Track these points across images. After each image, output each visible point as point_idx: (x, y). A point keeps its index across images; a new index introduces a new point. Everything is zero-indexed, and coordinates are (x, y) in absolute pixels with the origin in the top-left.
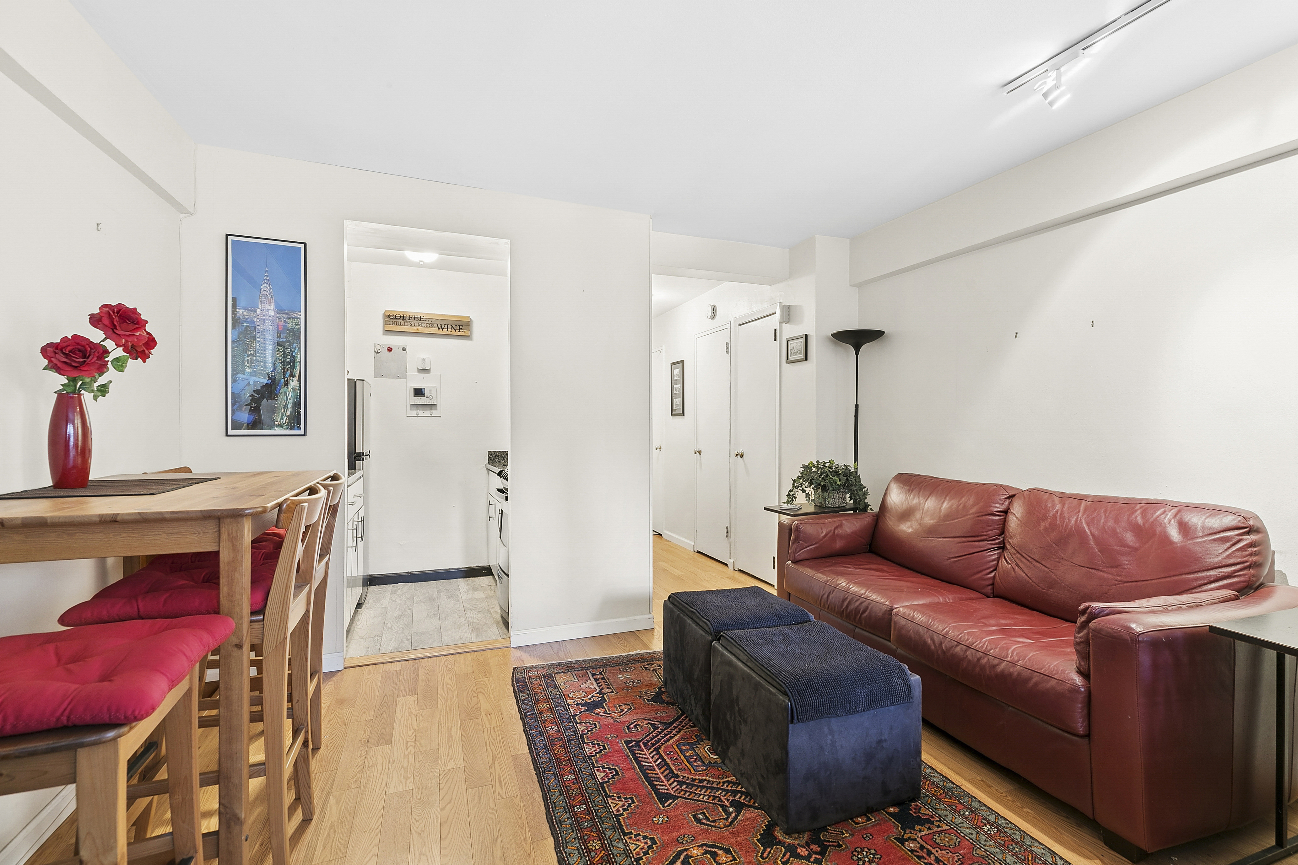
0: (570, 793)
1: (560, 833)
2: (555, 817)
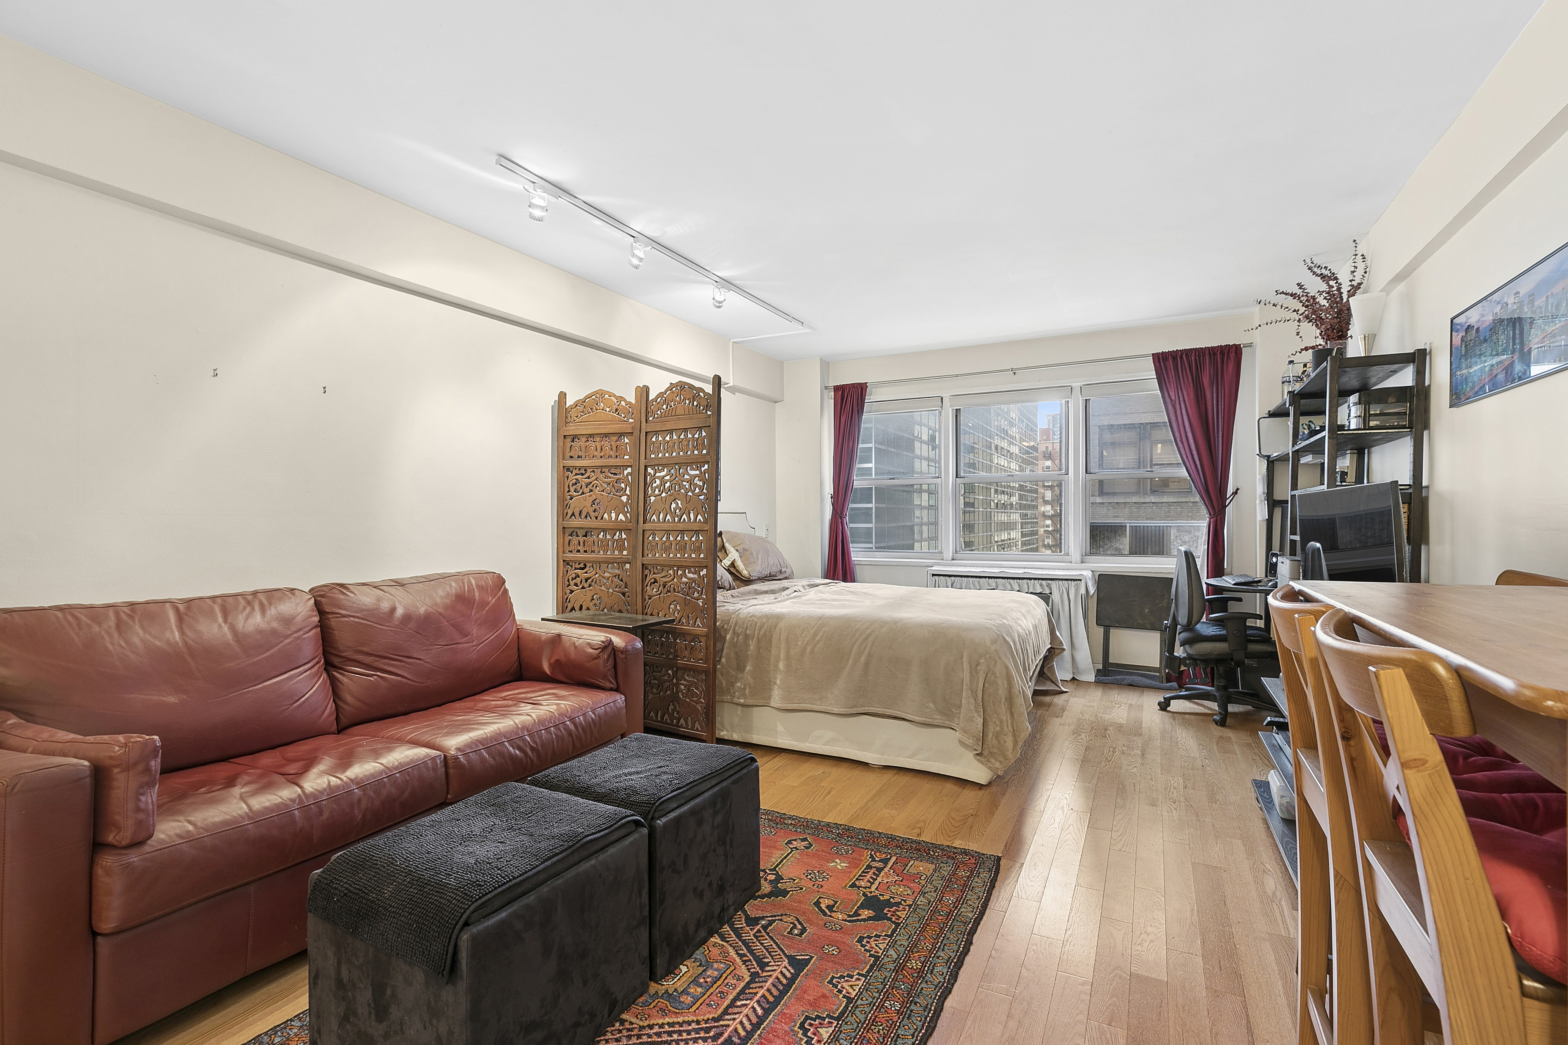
0: (886, 1032)
1: (935, 999)
2: (926, 1018)
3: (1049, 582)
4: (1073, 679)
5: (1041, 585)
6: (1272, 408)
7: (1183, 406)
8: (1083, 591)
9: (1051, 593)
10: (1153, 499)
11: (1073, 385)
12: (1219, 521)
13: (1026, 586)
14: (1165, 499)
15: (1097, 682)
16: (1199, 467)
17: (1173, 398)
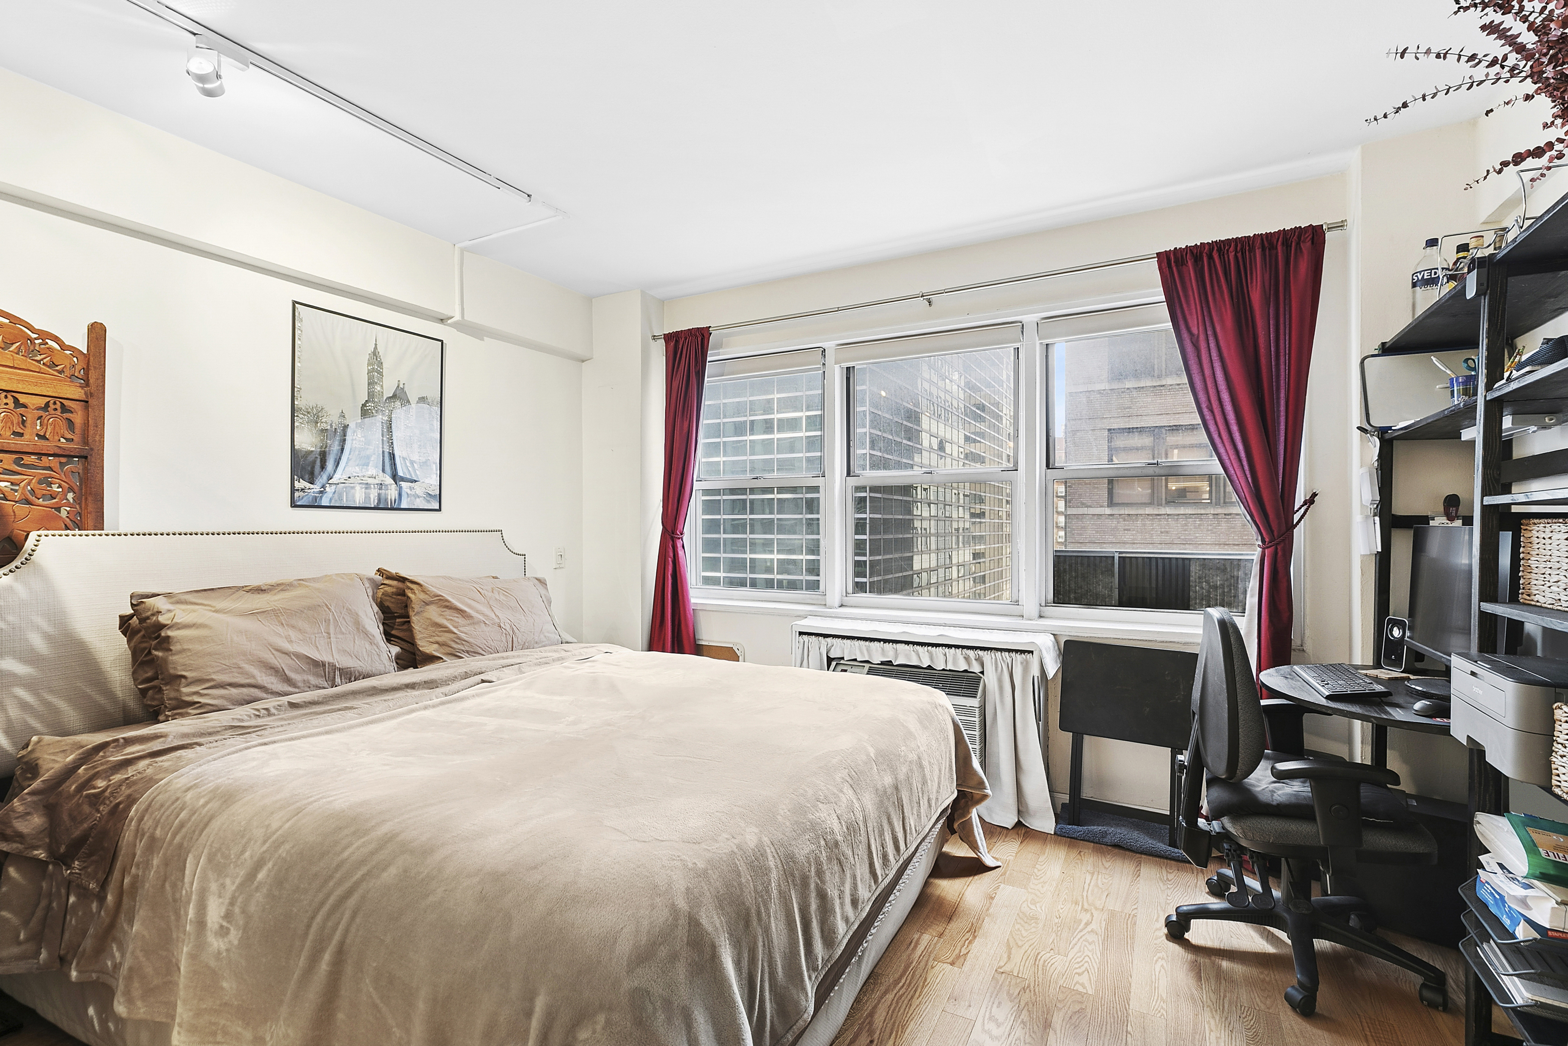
3: (981, 653)
4: (1019, 824)
5: (967, 659)
6: (1389, 335)
7: (1212, 345)
8: (1035, 672)
9: (982, 673)
10: (1169, 510)
11: (1025, 318)
12: (1280, 554)
13: (942, 658)
14: (1182, 510)
15: (1059, 834)
16: (1243, 454)
17: (1195, 331)
